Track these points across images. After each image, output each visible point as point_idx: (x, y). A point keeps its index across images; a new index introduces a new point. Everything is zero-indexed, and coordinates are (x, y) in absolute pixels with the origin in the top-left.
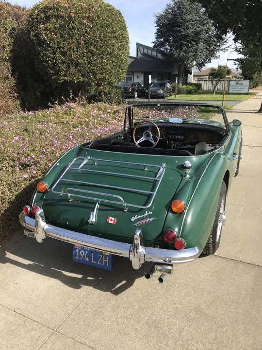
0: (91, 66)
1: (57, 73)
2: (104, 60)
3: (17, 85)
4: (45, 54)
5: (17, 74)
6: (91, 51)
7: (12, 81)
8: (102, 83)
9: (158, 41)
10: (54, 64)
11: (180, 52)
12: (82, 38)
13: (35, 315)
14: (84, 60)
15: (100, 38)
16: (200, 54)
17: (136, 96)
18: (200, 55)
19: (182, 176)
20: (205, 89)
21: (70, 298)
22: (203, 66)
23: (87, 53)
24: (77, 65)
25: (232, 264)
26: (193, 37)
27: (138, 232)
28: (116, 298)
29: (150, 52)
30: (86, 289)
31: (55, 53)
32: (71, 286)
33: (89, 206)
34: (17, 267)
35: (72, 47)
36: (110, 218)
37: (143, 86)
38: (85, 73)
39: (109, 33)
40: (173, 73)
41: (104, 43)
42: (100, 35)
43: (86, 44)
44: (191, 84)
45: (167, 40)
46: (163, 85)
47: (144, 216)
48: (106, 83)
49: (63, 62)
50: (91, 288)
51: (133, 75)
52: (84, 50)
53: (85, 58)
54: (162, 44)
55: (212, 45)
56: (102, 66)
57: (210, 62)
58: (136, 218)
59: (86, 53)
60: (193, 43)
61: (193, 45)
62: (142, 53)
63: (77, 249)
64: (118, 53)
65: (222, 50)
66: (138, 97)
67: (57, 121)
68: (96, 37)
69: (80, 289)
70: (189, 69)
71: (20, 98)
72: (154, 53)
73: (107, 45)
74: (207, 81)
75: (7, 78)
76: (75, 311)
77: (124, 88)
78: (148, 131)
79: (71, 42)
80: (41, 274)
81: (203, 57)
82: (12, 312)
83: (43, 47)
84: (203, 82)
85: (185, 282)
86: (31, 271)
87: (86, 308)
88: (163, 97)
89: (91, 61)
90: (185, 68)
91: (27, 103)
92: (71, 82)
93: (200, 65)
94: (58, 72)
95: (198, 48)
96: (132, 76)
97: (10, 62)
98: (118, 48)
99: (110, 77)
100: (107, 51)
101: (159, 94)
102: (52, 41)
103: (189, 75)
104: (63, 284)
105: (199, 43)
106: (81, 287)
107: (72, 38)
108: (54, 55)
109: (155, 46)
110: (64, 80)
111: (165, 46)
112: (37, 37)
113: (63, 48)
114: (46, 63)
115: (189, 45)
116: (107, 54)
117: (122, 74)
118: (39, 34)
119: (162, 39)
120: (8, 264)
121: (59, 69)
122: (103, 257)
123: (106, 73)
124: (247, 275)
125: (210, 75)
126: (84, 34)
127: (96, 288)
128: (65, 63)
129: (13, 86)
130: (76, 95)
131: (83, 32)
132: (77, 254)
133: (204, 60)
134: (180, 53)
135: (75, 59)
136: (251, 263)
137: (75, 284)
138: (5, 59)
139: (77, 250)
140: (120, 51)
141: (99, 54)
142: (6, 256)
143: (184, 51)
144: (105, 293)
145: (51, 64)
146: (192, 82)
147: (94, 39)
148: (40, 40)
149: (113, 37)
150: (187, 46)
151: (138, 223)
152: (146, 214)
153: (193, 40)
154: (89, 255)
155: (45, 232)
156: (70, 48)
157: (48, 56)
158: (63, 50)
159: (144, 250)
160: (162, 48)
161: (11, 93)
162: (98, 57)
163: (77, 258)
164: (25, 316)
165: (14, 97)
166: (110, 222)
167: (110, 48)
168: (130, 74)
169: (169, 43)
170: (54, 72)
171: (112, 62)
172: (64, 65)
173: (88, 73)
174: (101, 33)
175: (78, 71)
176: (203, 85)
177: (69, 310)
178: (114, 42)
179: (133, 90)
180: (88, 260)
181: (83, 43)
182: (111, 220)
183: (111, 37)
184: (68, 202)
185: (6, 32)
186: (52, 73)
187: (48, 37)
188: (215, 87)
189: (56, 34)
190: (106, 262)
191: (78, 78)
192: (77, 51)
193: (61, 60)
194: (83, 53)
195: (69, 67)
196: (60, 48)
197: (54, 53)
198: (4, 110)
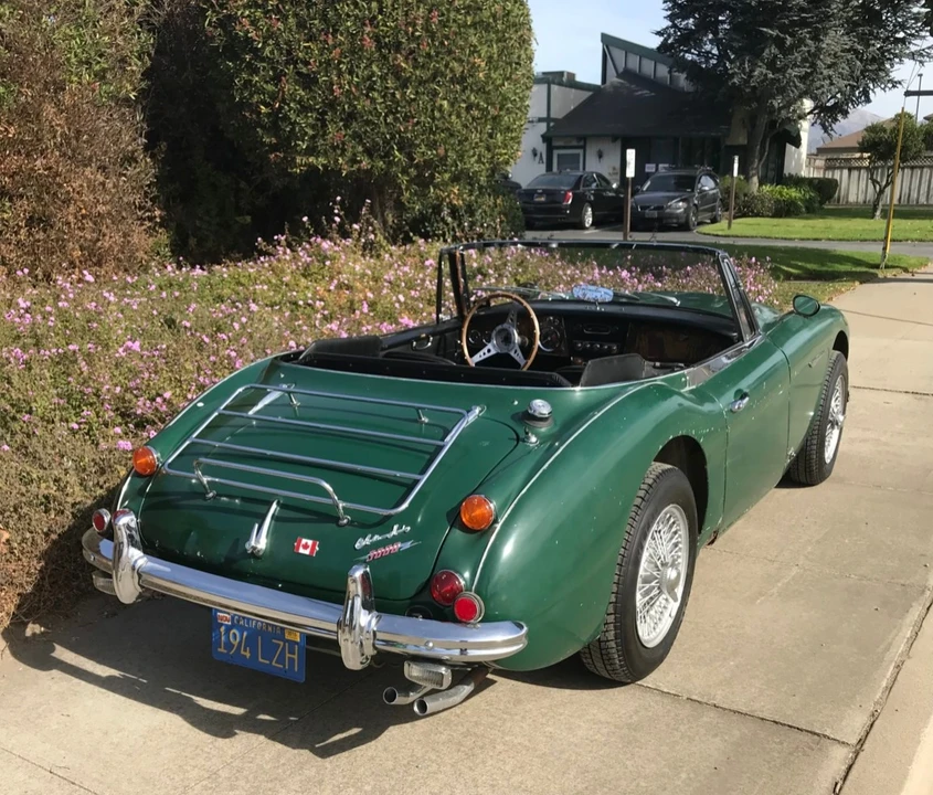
0: (396, 119)
1: (286, 144)
2: (439, 102)
3: (160, 181)
4: (247, 83)
5: (164, 146)
6: (396, 72)
7: (146, 170)
8: (432, 177)
9: (674, 26)
10: (274, 114)
11: (754, 66)
12: (368, 29)
13: (101, 783)
14: (373, 100)
15: (427, 28)
16: (825, 72)
17: (589, 220)
18: (830, 77)
19: (518, 439)
20: (852, 198)
21: (198, 755)
22: (840, 117)
23: (383, 78)
24: (350, 117)
25: (687, 710)
26: (802, 10)
27: (357, 569)
28: (320, 763)
29: (648, 67)
30: (245, 741)
31: (280, 81)
32: (207, 731)
33: (253, 509)
34: (76, 680)
35: (333, 59)
36: (304, 541)
37: (614, 186)
38: (378, 144)
39: (458, 11)
40: (728, 143)
41: (442, 43)
42: (428, 20)
43: (379, 48)
44: (797, 182)
45: (707, 25)
46: (686, 184)
47: (388, 536)
48: (447, 176)
49: (304, 109)
50: (262, 738)
51: (584, 148)
52: (375, 68)
53: (376, 95)
54: (688, 39)
55: (877, 38)
56: (433, 119)
57: (868, 100)
58: (367, 541)
59: (381, 77)
60: (804, 32)
61: (802, 41)
62: (621, 70)
63: (222, 625)
64: (488, 76)
65: (912, 56)
66: (596, 224)
67: (277, 299)
68: (414, 25)
69: (232, 739)
70: (787, 127)
71: (173, 225)
72: (663, 71)
73: (450, 52)
74: (859, 169)
75: (131, 159)
76: (204, 783)
77: (545, 192)
78: (505, 326)
79: (330, 42)
80: (135, 699)
81: (842, 83)
82: (43, 771)
83: (244, 60)
84: (846, 172)
85: (527, 743)
86: (113, 691)
87: (233, 778)
88: (684, 227)
89: (398, 103)
90: (772, 124)
91: (192, 242)
92: (332, 173)
93: (829, 114)
94: (288, 139)
95: (819, 49)
96: (581, 152)
97: (143, 110)
98: (490, 59)
99: (461, 157)
100: (452, 70)
101: (671, 216)
102: (271, 42)
103: (790, 148)
104: (187, 725)
105: (826, 34)
106: (236, 734)
107: (335, 31)
108: (276, 85)
109: (664, 47)
110: (310, 165)
111: (699, 44)
112: (224, 28)
113: (306, 63)
114: (252, 112)
115: (789, 41)
116: (452, 81)
117: (505, 146)
118: (231, 18)
119: (691, 21)
120: (55, 672)
121: (293, 129)
122: (284, 645)
123: (445, 143)
124: (717, 739)
125: (863, 148)
126: (375, 18)
127: (274, 740)
128: (311, 109)
129: (148, 186)
130: (352, 214)
131: (370, 9)
132: (223, 638)
133: (843, 94)
134: (752, 71)
135: (343, 99)
136: (744, 710)
137: (220, 727)
138: (127, 100)
139: (223, 629)
140: (496, 69)
141: (421, 82)
142: (53, 654)
143: (771, 65)
144: (296, 751)
145: (268, 115)
146: (804, 173)
147: (406, 33)
148: (232, 37)
149: (474, 25)
150: (780, 43)
151: (371, 554)
152: (395, 532)
153: (803, 23)
154: (250, 642)
155: (140, 576)
156: (328, 63)
157: (257, 88)
158: (304, 70)
159: (374, 621)
160: (688, 51)
161: (141, 208)
162: (421, 89)
163: (222, 650)
164: (73, 783)
165: (151, 219)
166: (302, 551)
167: (460, 61)
168: (574, 143)
169: (715, 33)
170: (274, 140)
171: (468, 109)
172: (306, 117)
173: (387, 142)
174: (430, 11)
175: (357, 137)
176: (844, 185)
177: (188, 779)
178: (474, 40)
179: (580, 201)
180: (248, 655)
181: (370, 44)
182: (306, 547)
183: (465, 25)
184: (205, 499)
185: (130, 13)
186: (270, 145)
187: (257, 29)
188: (882, 191)
189: (284, 18)
190: (291, 660)
191: (353, 161)
192: (351, 72)
193: (299, 102)
194: (370, 78)
195: (324, 125)
196: (295, 63)
197: (277, 79)
198: (119, 260)
